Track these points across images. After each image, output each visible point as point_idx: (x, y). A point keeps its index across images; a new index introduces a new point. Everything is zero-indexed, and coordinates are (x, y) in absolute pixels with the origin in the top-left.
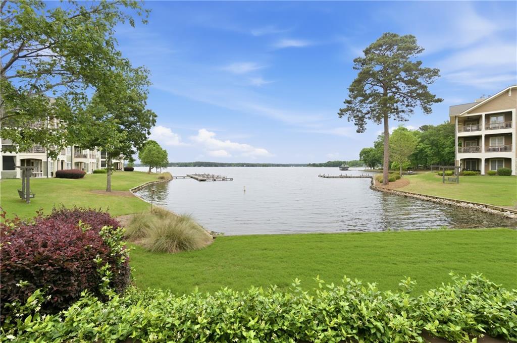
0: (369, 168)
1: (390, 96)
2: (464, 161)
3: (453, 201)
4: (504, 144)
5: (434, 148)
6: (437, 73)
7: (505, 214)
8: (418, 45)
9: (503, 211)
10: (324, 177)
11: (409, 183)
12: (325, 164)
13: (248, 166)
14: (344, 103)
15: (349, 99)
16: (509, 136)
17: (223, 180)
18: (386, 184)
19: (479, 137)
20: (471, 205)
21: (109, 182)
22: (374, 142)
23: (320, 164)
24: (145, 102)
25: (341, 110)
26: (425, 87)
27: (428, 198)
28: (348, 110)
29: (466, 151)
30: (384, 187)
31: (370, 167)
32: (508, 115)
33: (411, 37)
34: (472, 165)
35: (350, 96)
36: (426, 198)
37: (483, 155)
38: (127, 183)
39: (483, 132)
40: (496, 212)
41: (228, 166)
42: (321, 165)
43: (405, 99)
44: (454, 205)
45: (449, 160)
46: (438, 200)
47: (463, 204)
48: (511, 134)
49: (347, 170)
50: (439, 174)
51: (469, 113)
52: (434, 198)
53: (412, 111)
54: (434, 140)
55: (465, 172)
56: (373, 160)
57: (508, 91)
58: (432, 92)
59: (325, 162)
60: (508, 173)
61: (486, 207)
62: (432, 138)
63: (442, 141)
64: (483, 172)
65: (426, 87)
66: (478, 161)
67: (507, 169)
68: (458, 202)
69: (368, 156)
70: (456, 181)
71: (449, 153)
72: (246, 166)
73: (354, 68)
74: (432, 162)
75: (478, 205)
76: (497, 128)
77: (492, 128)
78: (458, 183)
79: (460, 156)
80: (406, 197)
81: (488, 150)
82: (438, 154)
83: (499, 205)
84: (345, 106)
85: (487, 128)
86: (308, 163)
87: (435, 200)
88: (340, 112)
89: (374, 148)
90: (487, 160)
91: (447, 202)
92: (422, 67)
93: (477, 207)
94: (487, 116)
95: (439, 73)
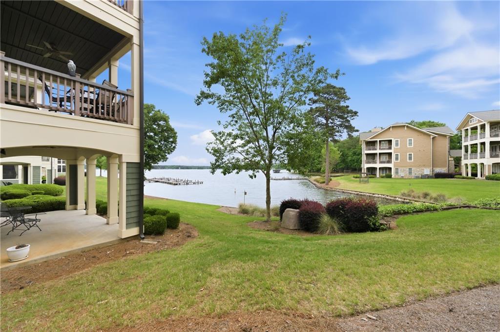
2: (368, 169)
3: (371, 194)
4: (388, 159)
6: (356, 113)
7: (396, 199)
8: (347, 95)
9: (395, 197)
16: (390, 154)
17: (194, 184)
18: (327, 184)
19: (375, 154)
20: (380, 196)
29: (368, 163)
30: (326, 186)
32: (390, 142)
34: (372, 171)
37: (378, 165)
39: (378, 151)
40: (393, 198)
44: (372, 196)
46: (363, 194)
47: (376, 195)
48: (391, 153)
49: (279, 172)
51: (371, 139)
53: (341, 136)
55: (369, 176)
57: (390, 128)
58: (353, 125)
60: (390, 176)
61: (387, 196)
64: (378, 176)
65: (349, 121)
66: (375, 169)
67: (390, 174)
68: (373, 194)
70: (368, 181)
75: (384, 195)
76: (384, 149)
77: (382, 149)
79: (365, 166)
81: (381, 162)
85: (380, 149)
87: (361, 194)
90: (380, 168)
91: (368, 194)
92: (349, 109)
93: (383, 197)
94: (380, 141)
95: (358, 114)
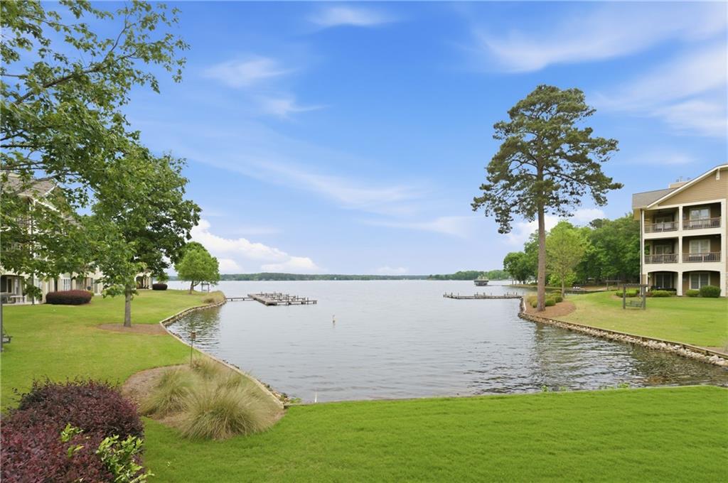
0: (518, 282)
1: (547, 180)
2: (654, 275)
3: (637, 337)
4: (709, 251)
5: (611, 252)
6: (614, 145)
7: (711, 359)
8: (587, 104)
9: (708, 353)
10: (452, 297)
11: (574, 308)
12: (453, 275)
13: (340, 279)
14: (481, 188)
15: (487, 183)
16: (716, 239)
17: (302, 303)
18: (541, 310)
19: (674, 241)
20: (663, 345)
21: (127, 311)
22: (525, 244)
23: (446, 276)
24: (183, 189)
25: (475, 199)
26: (596, 166)
27: (603, 334)
28: (486, 199)
29: (656, 261)
30: (539, 314)
31: (519, 280)
32: (715, 209)
33: (577, 91)
34: (665, 281)
35: (488, 178)
36: (598, 334)
37: (680, 267)
38: (156, 310)
39: (680, 233)
40: (698, 355)
41: (310, 280)
42: (447, 278)
43: (568, 184)
44: (640, 346)
45: (632, 271)
46: (616, 337)
47: (651, 344)
48: (719, 236)
49: (485, 285)
50: (617, 295)
51: (660, 204)
52: (610, 332)
53: (578, 201)
54: (610, 241)
55: (655, 292)
56: (523, 270)
57: (715, 172)
58: (607, 175)
59: (454, 272)
60: (715, 294)
61: (685, 347)
62: (608, 238)
63: (622, 242)
64: (680, 292)
65: (598, 166)
66: (673, 275)
67: (714, 287)
68: (644, 339)
69: (516, 264)
70: (643, 306)
71: (632, 260)
72: (337, 279)
73: (494, 137)
74: (609, 273)
75: (673, 344)
76: (700, 227)
77: (694, 227)
78: (644, 308)
79: (647, 269)
80: (570, 330)
81: (688, 260)
82: (616, 261)
83: (702, 346)
84: (481, 194)
85: (685, 227)
86: (429, 275)
87: (611, 336)
88: (474, 202)
89: (524, 252)
90: (686, 275)
91: (629, 340)
92: (593, 136)
93: (671, 348)
94: (686, 210)
95: (617, 146)
